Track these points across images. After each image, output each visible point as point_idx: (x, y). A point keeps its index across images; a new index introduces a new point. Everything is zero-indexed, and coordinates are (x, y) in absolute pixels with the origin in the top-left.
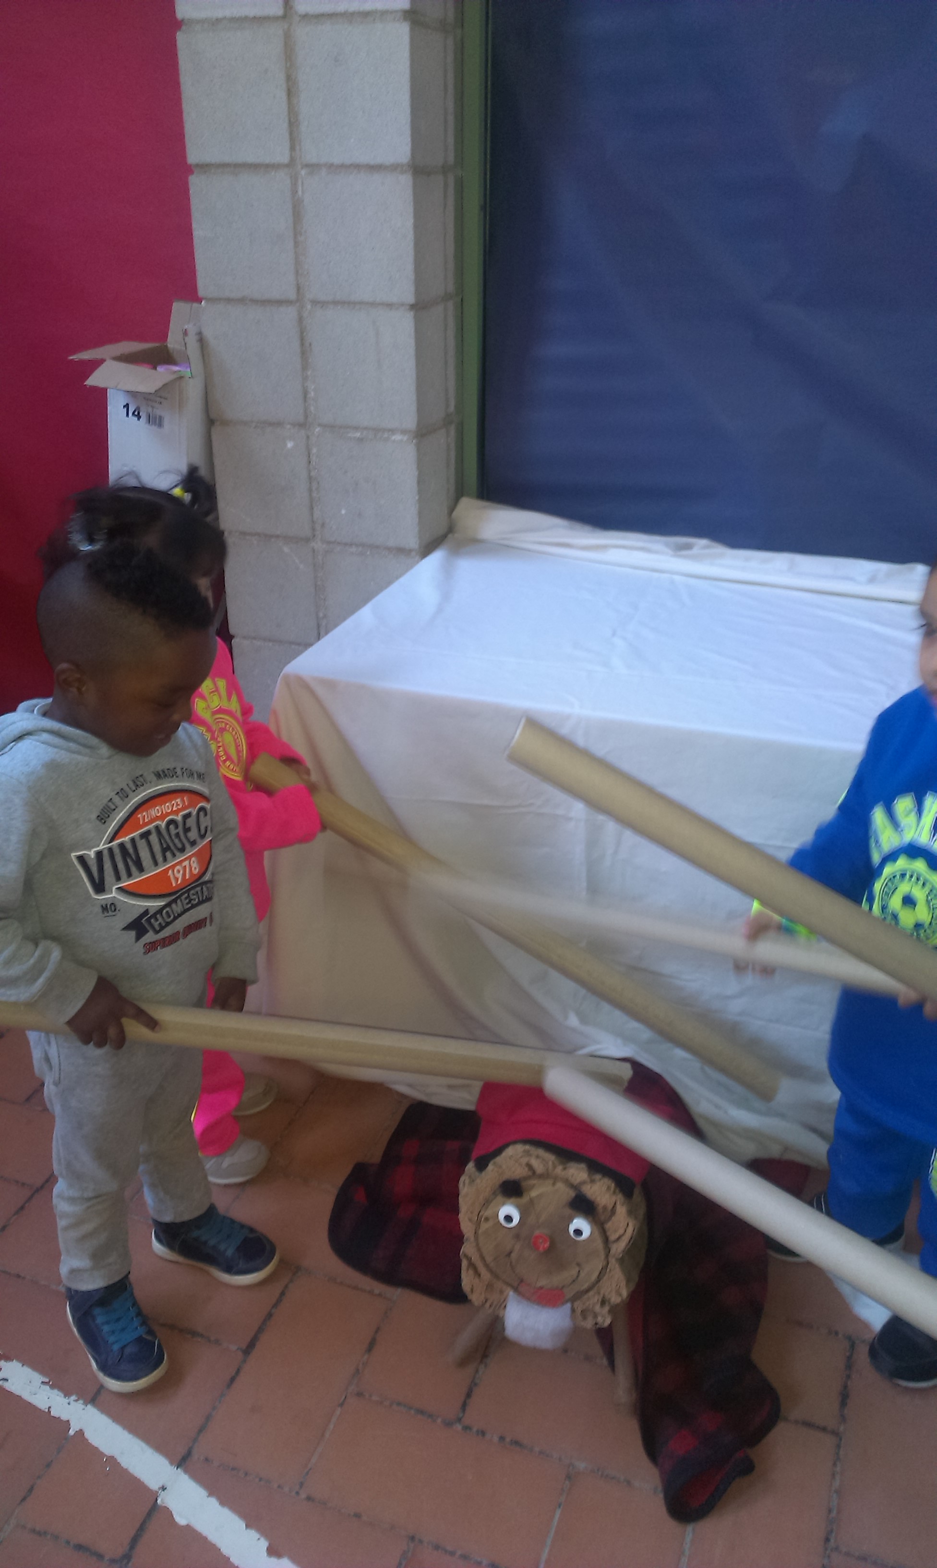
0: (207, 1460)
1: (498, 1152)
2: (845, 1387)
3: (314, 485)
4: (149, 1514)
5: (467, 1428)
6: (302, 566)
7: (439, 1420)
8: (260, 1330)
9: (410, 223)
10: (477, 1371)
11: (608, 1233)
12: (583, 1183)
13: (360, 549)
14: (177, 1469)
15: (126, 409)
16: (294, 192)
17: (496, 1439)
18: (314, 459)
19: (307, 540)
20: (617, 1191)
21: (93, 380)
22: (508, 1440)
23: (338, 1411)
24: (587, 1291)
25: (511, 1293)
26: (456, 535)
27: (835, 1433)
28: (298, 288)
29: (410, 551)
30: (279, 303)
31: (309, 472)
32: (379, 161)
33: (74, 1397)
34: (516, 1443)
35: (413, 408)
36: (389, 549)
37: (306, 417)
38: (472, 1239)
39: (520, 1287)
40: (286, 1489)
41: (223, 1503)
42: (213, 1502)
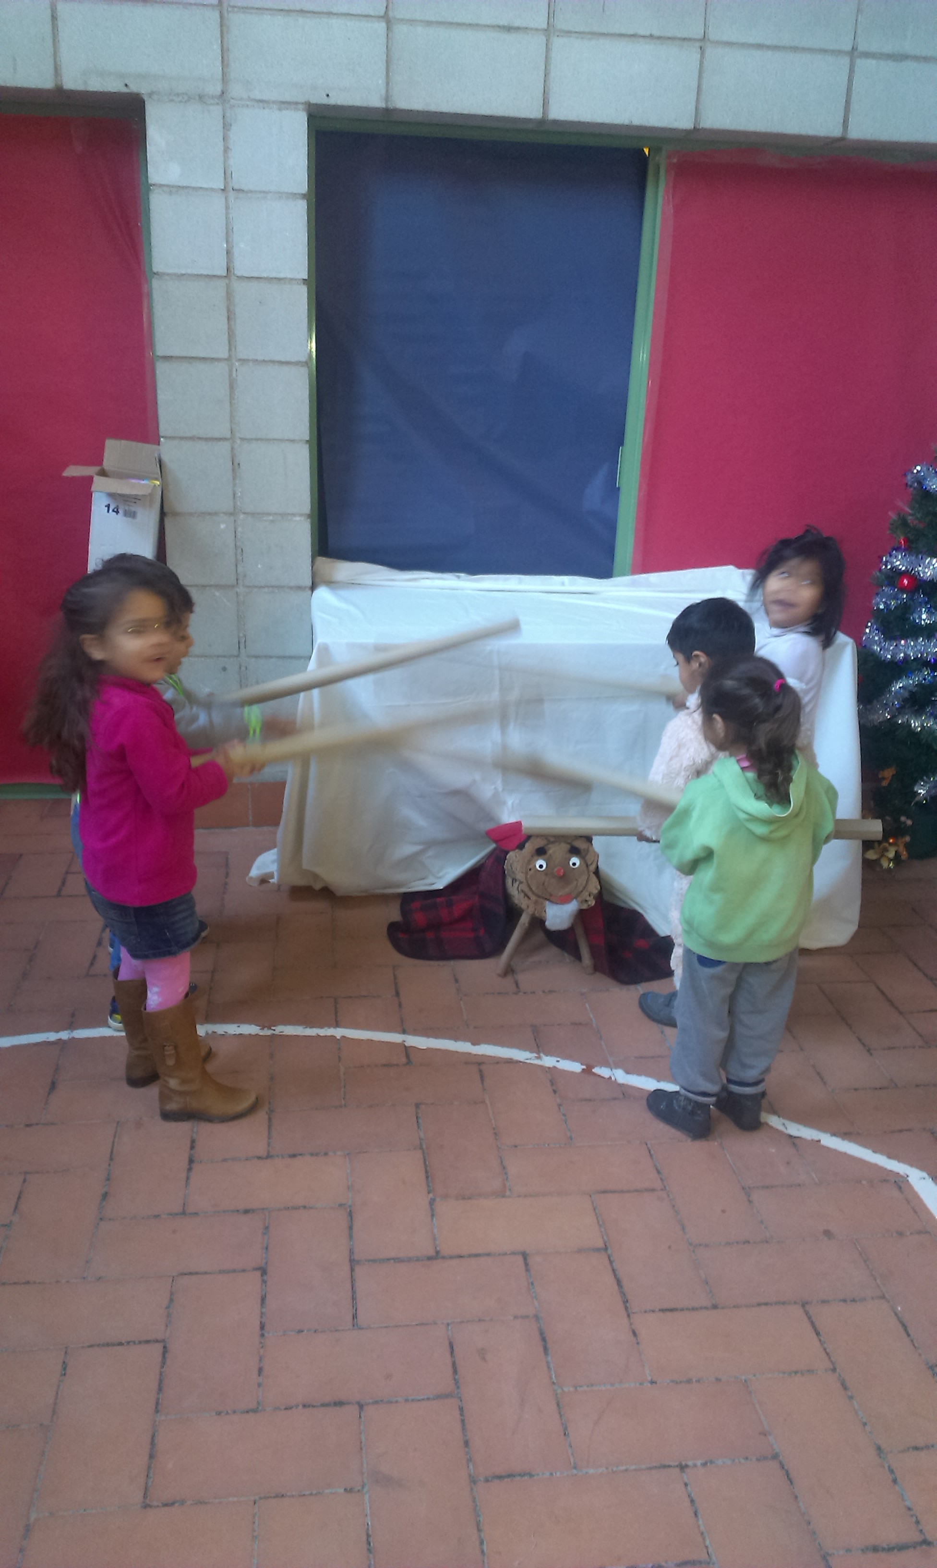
0: (414, 1029)
4: (406, 1050)
5: (525, 993)
6: (229, 603)
8: (397, 989)
11: (587, 861)
13: (271, 589)
14: (404, 1035)
15: (107, 506)
18: (239, 535)
19: (233, 587)
23: (461, 1002)
24: (582, 891)
25: (547, 902)
28: (232, 431)
29: (305, 587)
30: (219, 439)
31: (236, 542)
32: (288, 359)
35: (310, 502)
37: (235, 508)
39: (551, 898)
40: (462, 1028)
41: (436, 1039)
42: (431, 1039)
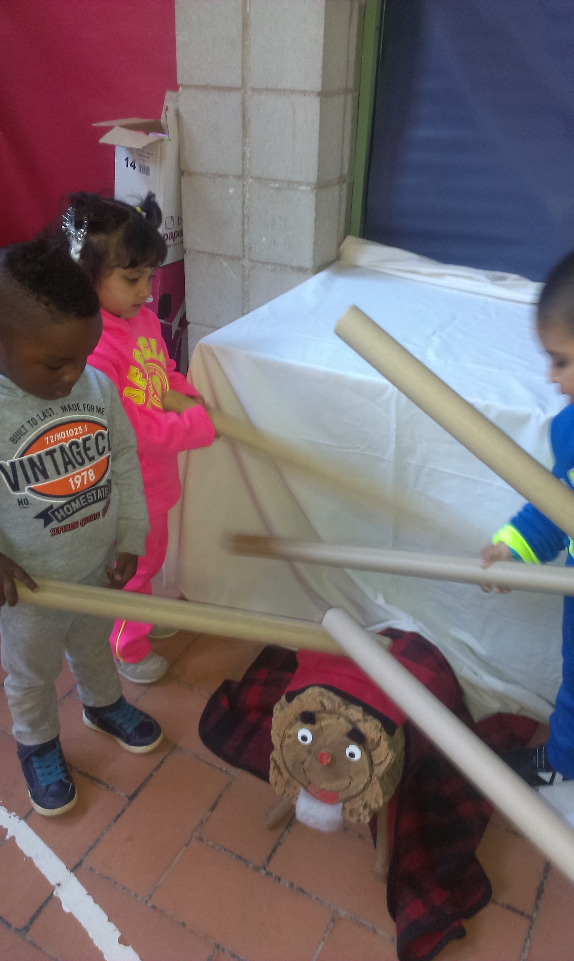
0: (91, 869)
1: (302, 690)
2: (542, 884)
3: (246, 221)
4: (46, 902)
5: (268, 874)
6: (234, 277)
7: (251, 865)
8: (143, 785)
9: (322, 32)
10: (282, 834)
11: (374, 759)
12: (359, 721)
13: (274, 266)
14: (71, 872)
15: (126, 161)
16: (244, 9)
17: (287, 885)
18: (246, 201)
19: (239, 259)
20: (383, 729)
21: (106, 139)
22: (296, 886)
23: (184, 848)
24: (355, 797)
25: (302, 790)
26: (342, 262)
27: (529, 918)
28: (243, 79)
29: (307, 270)
30: (230, 89)
31: (243, 211)
33: (14, 813)
34: (302, 890)
35: (315, 167)
36: (293, 268)
37: (243, 172)
38: (279, 748)
39: (308, 786)
40: (139, 898)
41: (95, 902)
42: (90, 899)
